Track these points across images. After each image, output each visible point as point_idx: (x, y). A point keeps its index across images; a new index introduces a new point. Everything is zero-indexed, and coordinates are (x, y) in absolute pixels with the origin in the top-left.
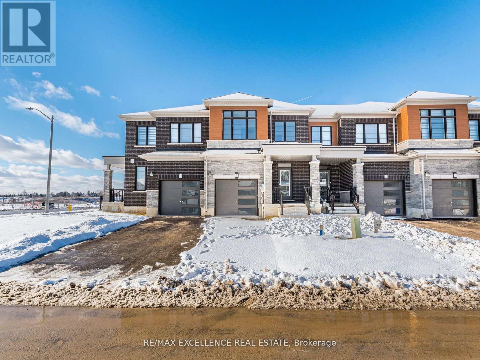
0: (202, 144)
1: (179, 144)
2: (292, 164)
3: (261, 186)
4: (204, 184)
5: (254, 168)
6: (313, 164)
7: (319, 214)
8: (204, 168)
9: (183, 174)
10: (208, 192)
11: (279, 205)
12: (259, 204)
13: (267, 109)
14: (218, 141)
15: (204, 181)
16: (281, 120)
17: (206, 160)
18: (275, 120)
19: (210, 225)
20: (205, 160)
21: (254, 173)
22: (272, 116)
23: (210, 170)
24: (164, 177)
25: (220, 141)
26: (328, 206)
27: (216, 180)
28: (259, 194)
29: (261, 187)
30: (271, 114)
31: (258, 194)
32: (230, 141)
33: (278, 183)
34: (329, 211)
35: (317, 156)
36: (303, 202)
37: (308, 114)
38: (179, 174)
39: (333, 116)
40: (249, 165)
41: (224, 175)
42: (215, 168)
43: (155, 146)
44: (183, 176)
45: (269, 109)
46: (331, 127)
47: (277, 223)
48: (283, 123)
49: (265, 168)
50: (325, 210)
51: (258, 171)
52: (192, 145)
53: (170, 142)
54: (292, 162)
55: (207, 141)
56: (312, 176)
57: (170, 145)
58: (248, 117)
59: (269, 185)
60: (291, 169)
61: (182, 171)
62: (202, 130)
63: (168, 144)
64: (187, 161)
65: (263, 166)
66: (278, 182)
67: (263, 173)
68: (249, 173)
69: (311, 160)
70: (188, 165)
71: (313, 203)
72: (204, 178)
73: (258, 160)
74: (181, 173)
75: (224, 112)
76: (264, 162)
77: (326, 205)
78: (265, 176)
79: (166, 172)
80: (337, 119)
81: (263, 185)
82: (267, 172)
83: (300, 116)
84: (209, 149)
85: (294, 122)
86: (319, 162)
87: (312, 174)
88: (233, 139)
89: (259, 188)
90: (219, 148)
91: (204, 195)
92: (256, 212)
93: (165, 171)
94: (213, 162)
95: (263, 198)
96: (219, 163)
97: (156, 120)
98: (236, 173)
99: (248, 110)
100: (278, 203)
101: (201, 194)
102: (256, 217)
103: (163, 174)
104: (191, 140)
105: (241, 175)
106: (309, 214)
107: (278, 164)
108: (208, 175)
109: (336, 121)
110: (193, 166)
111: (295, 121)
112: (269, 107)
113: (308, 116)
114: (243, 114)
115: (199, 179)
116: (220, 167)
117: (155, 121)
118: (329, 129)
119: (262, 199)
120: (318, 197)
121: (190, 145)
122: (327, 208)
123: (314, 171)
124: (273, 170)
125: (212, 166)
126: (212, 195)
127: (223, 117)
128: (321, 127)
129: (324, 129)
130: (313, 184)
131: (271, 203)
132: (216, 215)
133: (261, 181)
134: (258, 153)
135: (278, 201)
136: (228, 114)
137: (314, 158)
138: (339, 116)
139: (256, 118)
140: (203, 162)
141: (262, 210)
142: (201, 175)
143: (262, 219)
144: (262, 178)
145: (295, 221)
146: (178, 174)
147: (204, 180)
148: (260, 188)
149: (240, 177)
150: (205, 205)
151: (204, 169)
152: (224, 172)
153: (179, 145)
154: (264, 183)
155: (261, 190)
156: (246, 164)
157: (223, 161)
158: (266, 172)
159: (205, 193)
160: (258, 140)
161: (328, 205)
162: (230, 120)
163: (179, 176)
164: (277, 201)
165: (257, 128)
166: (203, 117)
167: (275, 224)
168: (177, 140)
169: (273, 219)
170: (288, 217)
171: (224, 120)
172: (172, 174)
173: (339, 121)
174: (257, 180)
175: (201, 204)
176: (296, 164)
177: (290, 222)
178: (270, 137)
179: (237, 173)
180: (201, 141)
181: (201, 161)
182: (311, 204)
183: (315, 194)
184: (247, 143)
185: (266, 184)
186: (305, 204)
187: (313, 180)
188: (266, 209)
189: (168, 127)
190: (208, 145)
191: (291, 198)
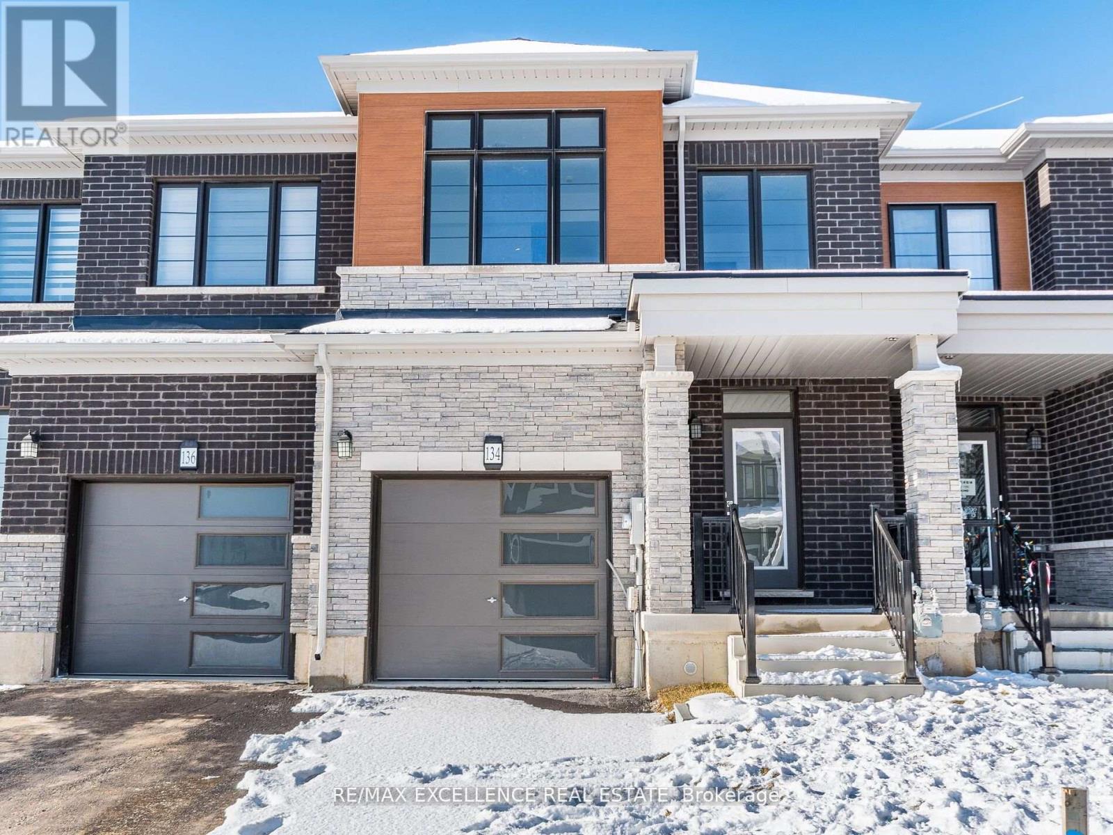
0: (321, 289)
1: (197, 291)
2: (796, 397)
3: (628, 510)
4: (309, 504)
5: (585, 410)
6: (918, 385)
7: (968, 673)
8: (313, 411)
9: (199, 446)
10: (332, 545)
11: (732, 620)
12: (615, 614)
13: (661, 110)
14: (397, 269)
15: (310, 487)
16: (733, 165)
17: (327, 369)
18: (704, 166)
19: (302, 750)
20: (320, 369)
21: (588, 439)
22: (688, 145)
23: (346, 422)
24: (96, 462)
25: (410, 269)
26: (1011, 627)
27: (379, 479)
28: (615, 554)
29: (626, 517)
30: (684, 136)
31: (610, 556)
32: (464, 269)
33: (721, 498)
34: (1020, 652)
35: (941, 342)
36: (870, 602)
37: (877, 136)
38: (179, 446)
39: (1003, 150)
40: (560, 393)
41: (423, 449)
42: (375, 412)
43: (71, 307)
44: (200, 454)
45: (669, 111)
46: (992, 208)
47: (721, 744)
48: (743, 180)
49: (648, 408)
50: (993, 651)
51: (613, 429)
52: (268, 296)
53: (152, 282)
54: (794, 387)
55: (340, 270)
56: (921, 452)
57: (150, 297)
58: (557, 145)
59: (672, 506)
60: (790, 422)
61: (196, 428)
62: (319, 219)
63: (140, 291)
64: (228, 378)
65: (640, 399)
66: (722, 490)
67: (641, 437)
68: (560, 441)
69: (908, 366)
70: (228, 395)
71: (932, 608)
72: (310, 470)
73: (611, 366)
74: (190, 440)
75: (436, 123)
76: (645, 378)
77: (998, 620)
78: (647, 453)
79: (107, 437)
80: (1024, 168)
81: (637, 504)
82: (662, 431)
83: (832, 143)
84: (348, 314)
85: (803, 179)
86: (954, 373)
87: (918, 444)
88: (478, 262)
89: (615, 520)
90: (402, 307)
91: (313, 565)
92: (604, 660)
93: (107, 429)
94: (365, 382)
95: (639, 581)
96: (396, 386)
97: (81, 176)
98: (489, 439)
99: (560, 113)
100: (729, 606)
101: (300, 558)
102: (600, 691)
103: (91, 446)
104: (261, 270)
105: (519, 450)
106: (911, 679)
107: (719, 398)
108: (334, 449)
109: (1019, 177)
110: (260, 404)
111: (808, 171)
112: (668, 100)
113: (875, 143)
114: (535, 133)
115: (287, 475)
116: (405, 409)
117: (78, 181)
118: (980, 219)
119: (633, 584)
120: (959, 572)
121: (257, 296)
122: (1002, 637)
123: (928, 422)
124: (697, 428)
125: (358, 403)
126: (358, 562)
127: (428, 146)
128: (940, 212)
129: (955, 219)
130: (925, 496)
131: (684, 611)
132: (373, 674)
133: (630, 484)
134: (612, 327)
135: (727, 594)
136: (455, 134)
137: (925, 351)
138: (1036, 149)
139: (600, 152)
140: (309, 382)
141: (632, 648)
142: (300, 453)
143: (635, 705)
144: (636, 469)
145: (834, 722)
146: (172, 445)
147: (310, 478)
148: (623, 522)
149: (513, 462)
150: (315, 616)
151: (312, 420)
152: (425, 432)
153: (200, 297)
154: (647, 492)
155: (627, 532)
156: (546, 392)
157: (417, 375)
158: (654, 429)
159: (315, 549)
160: (614, 267)
161: (1009, 618)
162: (466, 163)
163: (178, 455)
164: (717, 597)
165: (609, 204)
166: (325, 155)
167: (712, 745)
168: (186, 271)
169: (697, 704)
170: (788, 691)
171: (434, 163)
172: (140, 445)
173: (1032, 180)
174: (606, 477)
175: (293, 615)
176: (817, 397)
177: (806, 733)
178: (678, 254)
179: (498, 439)
180: (317, 276)
181: (301, 377)
182: (921, 614)
183: (939, 557)
184: (551, 283)
185: (656, 501)
186: (882, 617)
187: (922, 473)
188: (657, 642)
189: (145, 208)
190: (343, 295)
191: (795, 579)
